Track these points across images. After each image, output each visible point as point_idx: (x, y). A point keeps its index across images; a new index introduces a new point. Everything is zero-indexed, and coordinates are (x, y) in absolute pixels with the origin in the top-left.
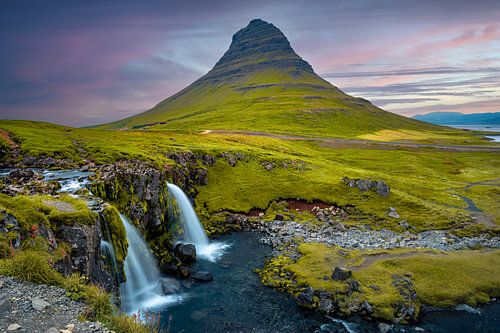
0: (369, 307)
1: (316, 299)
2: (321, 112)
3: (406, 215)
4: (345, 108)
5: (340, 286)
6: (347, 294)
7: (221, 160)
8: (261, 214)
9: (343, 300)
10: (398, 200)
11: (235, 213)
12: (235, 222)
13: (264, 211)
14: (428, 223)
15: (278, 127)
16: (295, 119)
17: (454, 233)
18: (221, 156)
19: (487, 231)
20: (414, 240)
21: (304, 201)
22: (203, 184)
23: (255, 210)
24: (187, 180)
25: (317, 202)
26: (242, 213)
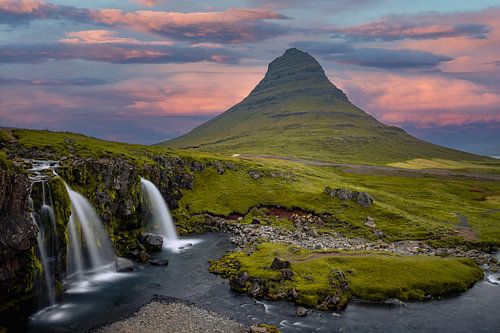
0: (295, 293)
1: (248, 283)
2: (352, 140)
3: (384, 225)
4: (378, 136)
5: (274, 274)
6: (279, 281)
7: (210, 168)
8: (240, 218)
9: (273, 287)
10: (379, 211)
11: (214, 216)
12: (213, 224)
13: (243, 216)
14: (405, 233)
15: (306, 153)
16: (325, 145)
17: (429, 244)
18: (210, 164)
19: (465, 243)
20: (385, 247)
21: (283, 209)
22: (188, 188)
23: (235, 215)
24: (170, 183)
25: (297, 209)
26: (222, 216)
